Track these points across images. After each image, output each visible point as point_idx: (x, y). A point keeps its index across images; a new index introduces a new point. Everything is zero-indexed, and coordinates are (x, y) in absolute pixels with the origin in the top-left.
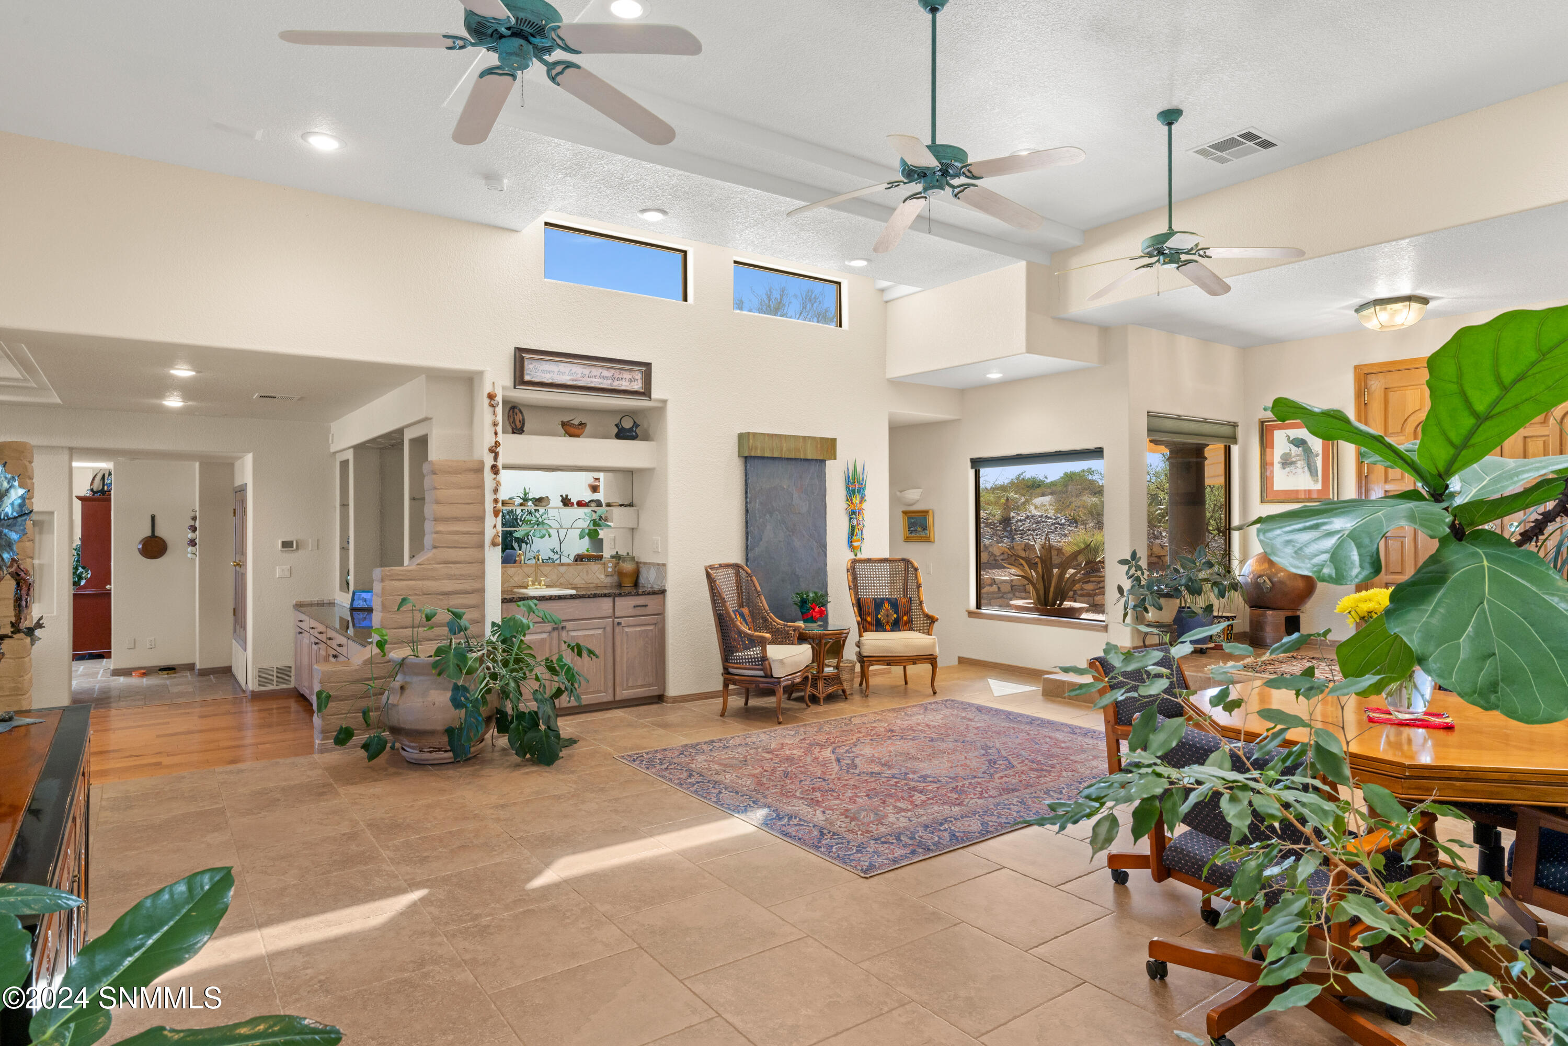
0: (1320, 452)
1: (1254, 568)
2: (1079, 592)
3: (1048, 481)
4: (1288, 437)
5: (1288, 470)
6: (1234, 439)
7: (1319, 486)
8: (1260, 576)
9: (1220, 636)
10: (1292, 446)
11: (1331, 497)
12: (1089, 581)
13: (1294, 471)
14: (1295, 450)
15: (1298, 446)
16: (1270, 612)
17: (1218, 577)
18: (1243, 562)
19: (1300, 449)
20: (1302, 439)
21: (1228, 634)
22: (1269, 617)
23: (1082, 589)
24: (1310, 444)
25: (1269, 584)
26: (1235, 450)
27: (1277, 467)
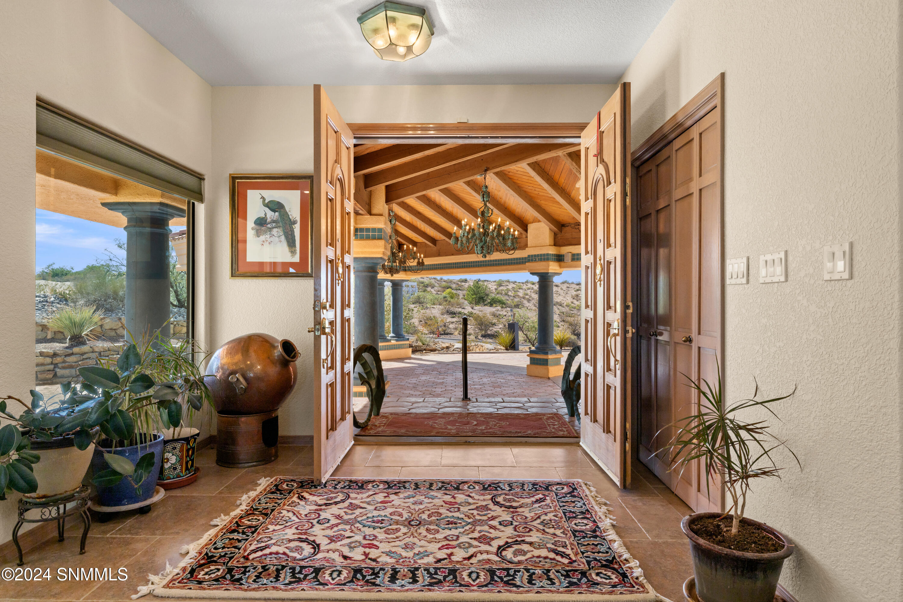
0: (298, 219)
1: (225, 361)
2: (60, 365)
3: (74, 271)
4: (263, 198)
5: (262, 238)
6: (199, 196)
7: (296, 259)
8: (233, 373)
9: (175, 469)
10: (267, 210)
11: (310, 272)
12: (72, 354)
13: (269, 240)
14: (270, 215)
15: (274, 211)
16: (243, 419)
17: (169, 391)
18: (209, 354)
19: (277, 214)
20: (279, 203)
21: (187, 463)
22: (242, 425)
23: (64, 362)
24: (287, 209)
25: (243, 384)
26: (201, 209)
27: (250, 234)
